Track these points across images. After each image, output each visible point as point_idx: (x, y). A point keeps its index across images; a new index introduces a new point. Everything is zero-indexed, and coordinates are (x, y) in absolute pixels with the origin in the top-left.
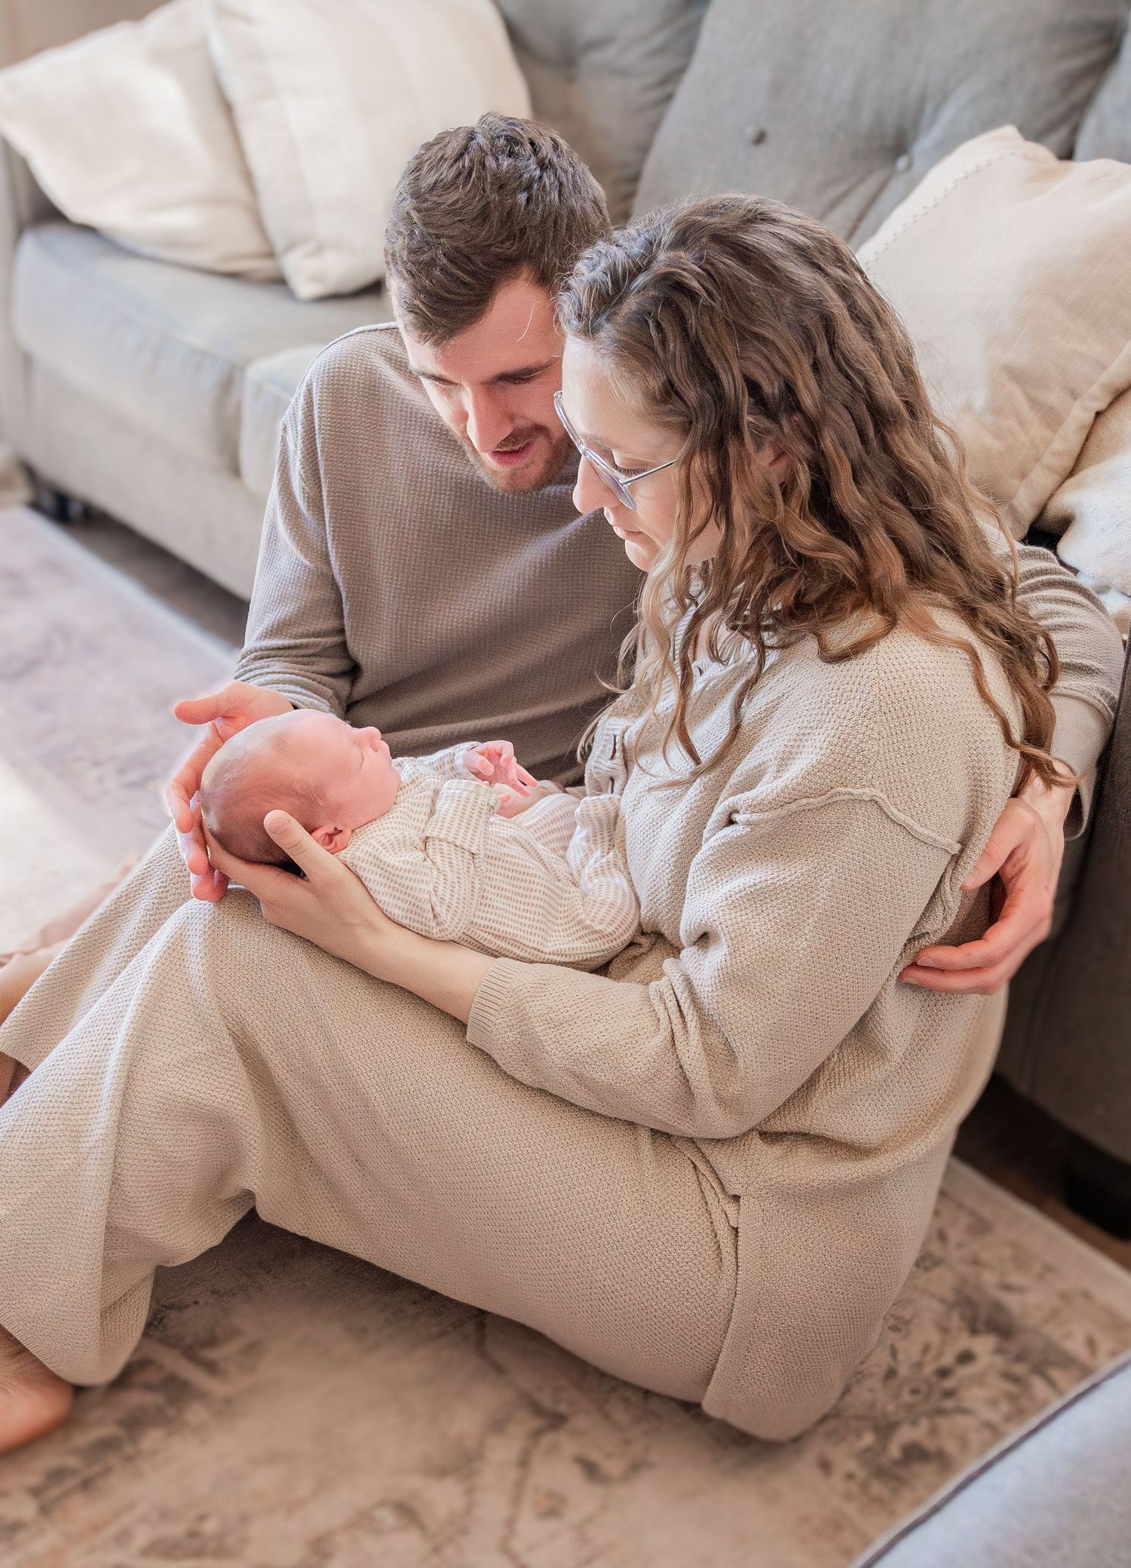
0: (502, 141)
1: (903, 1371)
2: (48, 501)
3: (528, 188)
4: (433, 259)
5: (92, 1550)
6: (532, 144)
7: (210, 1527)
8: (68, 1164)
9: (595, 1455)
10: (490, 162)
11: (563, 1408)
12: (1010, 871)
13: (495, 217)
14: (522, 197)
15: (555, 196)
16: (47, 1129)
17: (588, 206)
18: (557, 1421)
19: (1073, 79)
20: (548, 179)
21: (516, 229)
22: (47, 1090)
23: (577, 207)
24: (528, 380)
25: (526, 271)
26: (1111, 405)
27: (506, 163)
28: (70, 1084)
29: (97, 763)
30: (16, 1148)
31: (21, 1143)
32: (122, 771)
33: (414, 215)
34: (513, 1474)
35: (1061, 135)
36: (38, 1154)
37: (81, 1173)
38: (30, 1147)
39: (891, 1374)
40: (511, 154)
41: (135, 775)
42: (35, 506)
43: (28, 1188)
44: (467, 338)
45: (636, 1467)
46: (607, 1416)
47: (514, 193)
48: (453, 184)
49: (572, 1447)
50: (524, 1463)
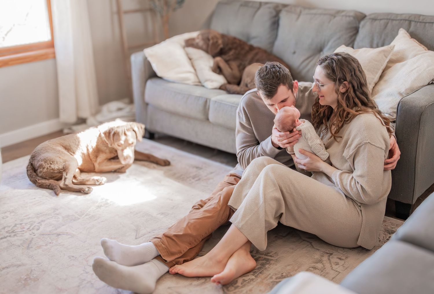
0: (272, 66)
1: (381, 240)
3: (279, 72)
4: (267, 86)
5: (267, 280)
6: (276, 65)
7: (284, 274)
9: (340, 257)
10: (271, 70)
11: (331, 252)
12: (393, 148)
13: (275, 78)
14: (278, 73)
15: (283, 72)
17: (287, 72)
18: (331, 254)
19: (351, 37)
20: (281, 70)
21: (279, 78)
23: (286, 73)
24: (285, 101)
25: (281, 84)
26: (375, 86)
27: (274, 69)
33: (262, 81)
34: (328, 261)
35: (351, 45)
39: (380, 241)
40: (274, 68)
44: (276, 96)
45: (347, 258)
47: (277, 73)
48: (267, 74)
49: (335, 257)
50: (329, 260)
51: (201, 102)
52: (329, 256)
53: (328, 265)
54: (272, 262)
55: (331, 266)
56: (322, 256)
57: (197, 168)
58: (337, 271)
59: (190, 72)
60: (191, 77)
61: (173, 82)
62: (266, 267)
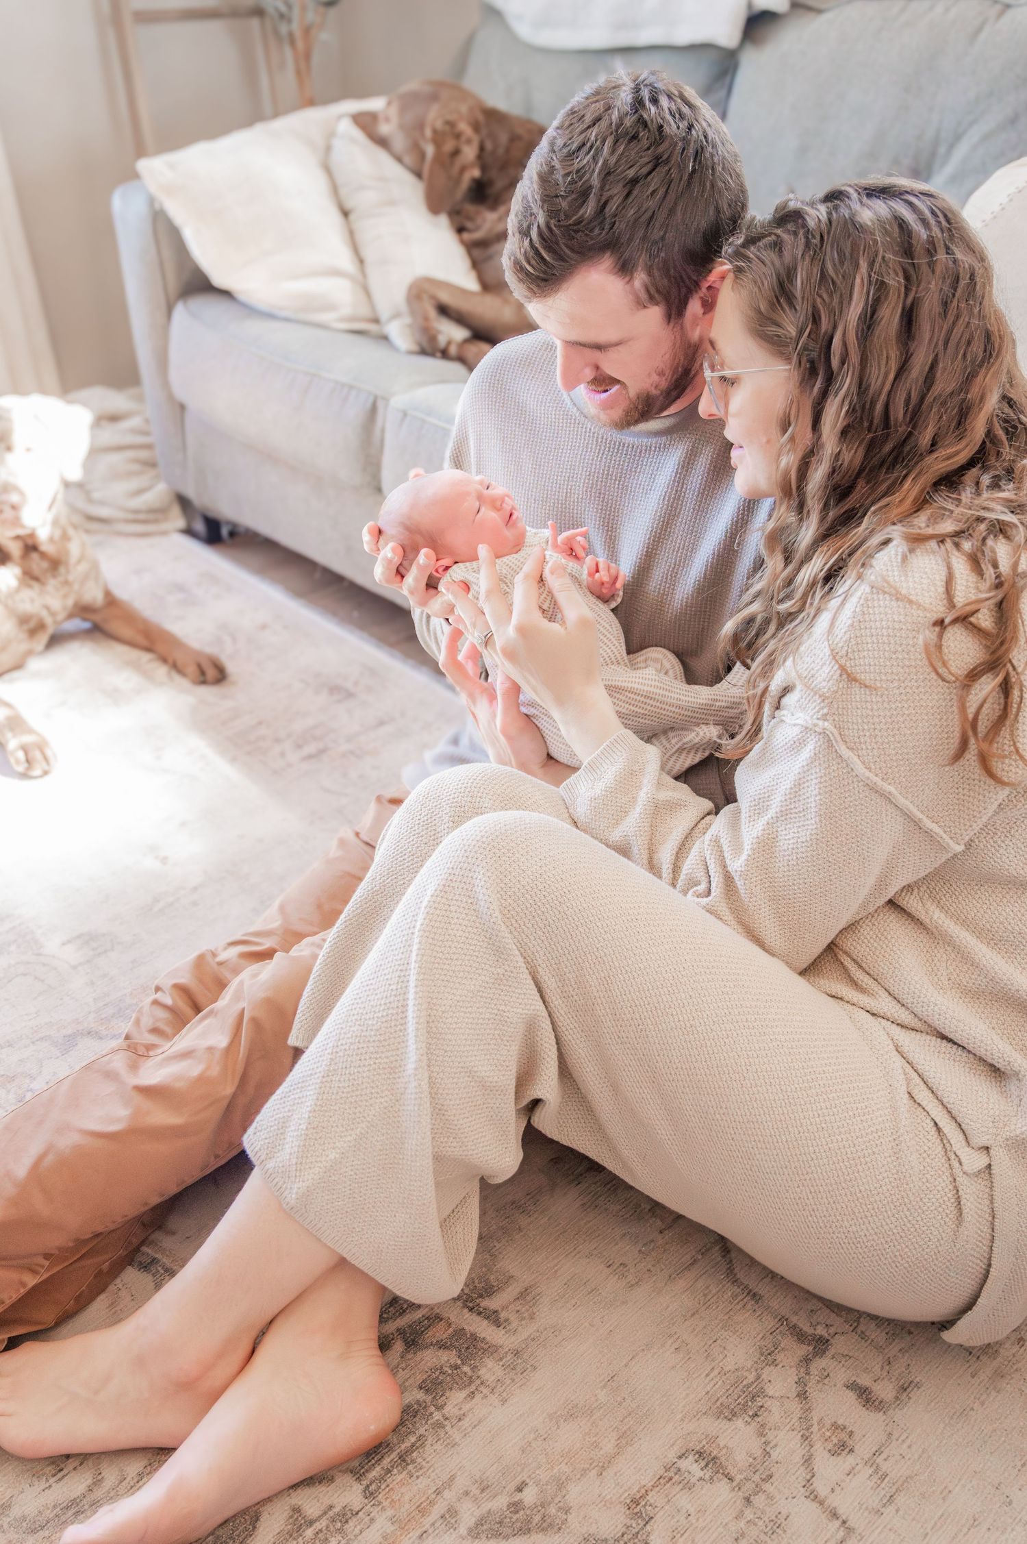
2: (200, 527)
7: (529, 1496)
8: (386, 1102)
9: (865, 1381)
11: (821, 1331)
16: (360, 1070)
18: (820, 1345)
22: (354, 1031)
28: (375, 1022)
29: (277, 740)
30: (335, 1092)
31: (339, 1087)
32: (299, 747)
36: (357, 1096)
37: (401, 1109)
38: (347, 1090)
41: (310, 749)
42: (189, 532)
43: (353, 1129)
45: (904, 1389)
46: (863, 1336)
49: (841, 1375)
50: (803, 1395)
51: (354, 412)
52: (807, 1361)
53: (787, 1445)
54: (490, 1370)
55: (808, 1461)
56: (768, 1356)
57: (334, 689)
58: (834, 1515)
59: (337, 273)
60: (342, 293)
61: (270, 316)
62: (450, 1409)
